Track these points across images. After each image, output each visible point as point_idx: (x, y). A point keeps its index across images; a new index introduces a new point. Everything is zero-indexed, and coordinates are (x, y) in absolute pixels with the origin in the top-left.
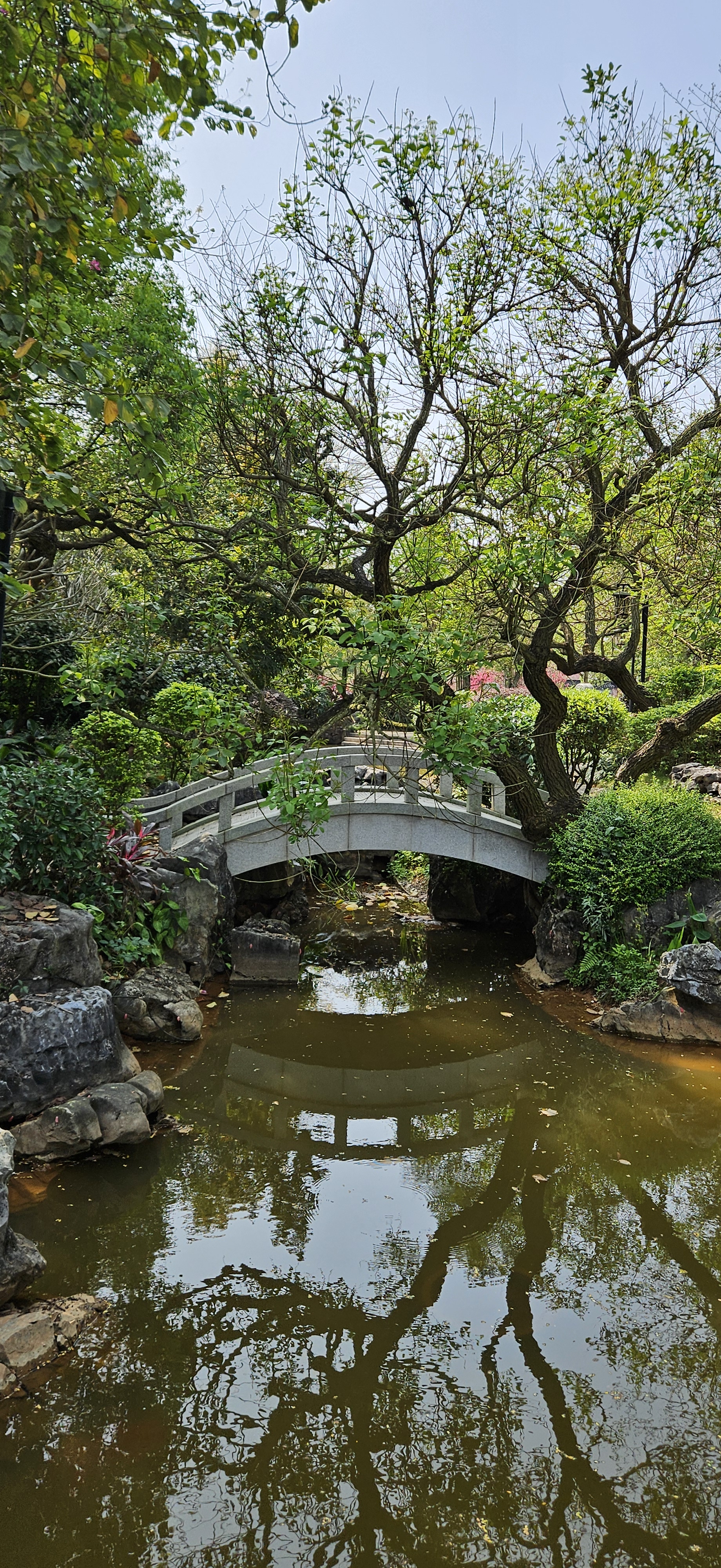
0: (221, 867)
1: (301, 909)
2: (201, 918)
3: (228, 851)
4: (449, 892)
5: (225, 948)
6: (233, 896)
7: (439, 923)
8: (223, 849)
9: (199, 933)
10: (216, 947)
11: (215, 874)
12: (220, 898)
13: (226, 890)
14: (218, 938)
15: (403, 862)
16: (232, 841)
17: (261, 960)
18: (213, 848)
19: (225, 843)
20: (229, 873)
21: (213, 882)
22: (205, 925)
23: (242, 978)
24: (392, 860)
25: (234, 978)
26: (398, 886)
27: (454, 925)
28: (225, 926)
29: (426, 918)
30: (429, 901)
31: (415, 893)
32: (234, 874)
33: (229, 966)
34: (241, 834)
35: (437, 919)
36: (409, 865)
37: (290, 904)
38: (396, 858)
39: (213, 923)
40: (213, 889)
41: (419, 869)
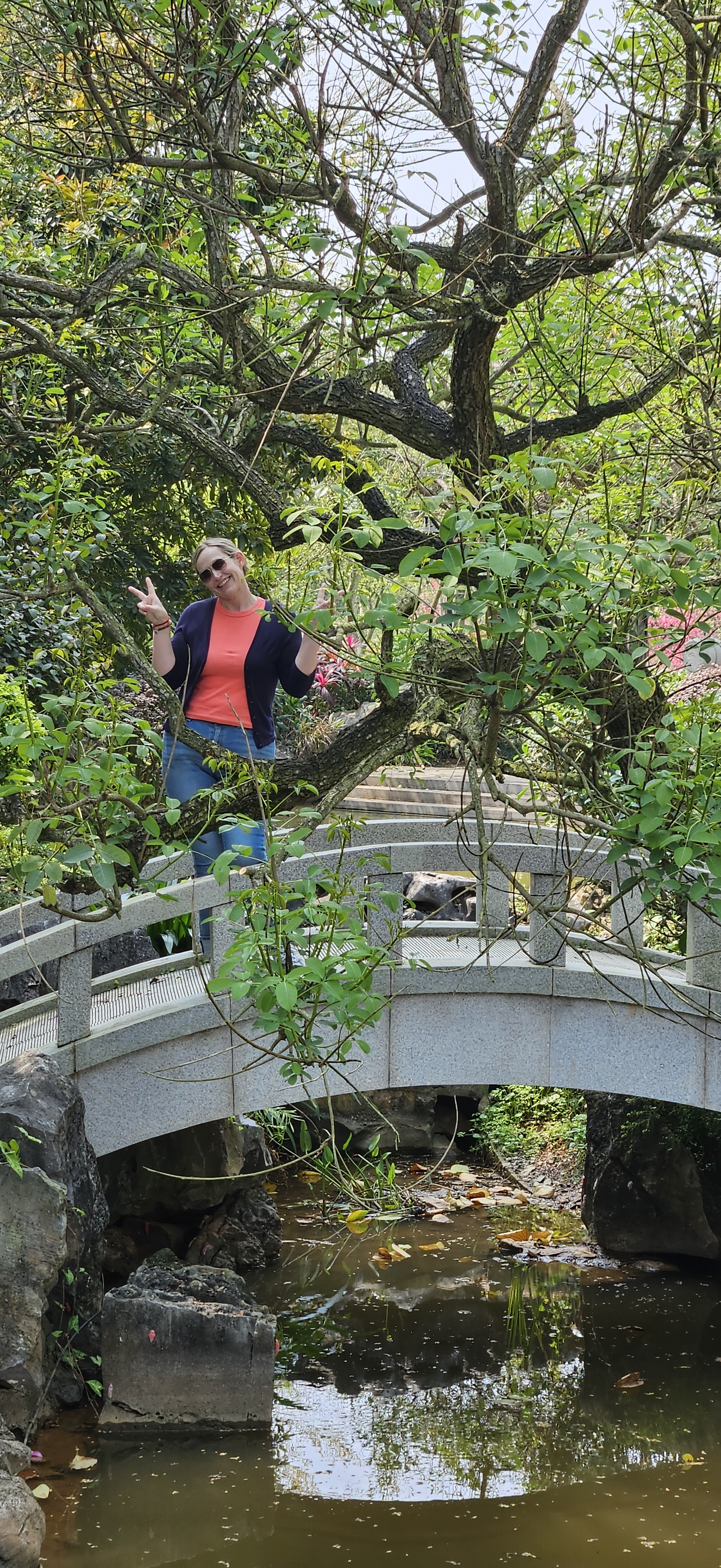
0: (70, 1136)
1: (263, 1237)
2: (23, 1267)
3: (85, 1093)
4: (638, 1182)
5: (83, 1342)
6: (101, 1207)
7: (614, 1264)
8: (75, 1091)
9: (21, 1306)
10: (62, 1340)
11: (57, 1156)
12: (71, 1215)
13: (83, 1194)
14: (69, 1314)
15: (511, 1111)
16: (92, 1068)
17: (178, 1369)
18: (49, 1089)
19: (75, 1074)
20: (90, 1150)
21: (53, 1175)
22: (34, 1285)
23: (130, 1419)
24: (483, 1105)
25: (109, 1417)
26: (501, 1170)
27: (652, 1267)
28: (81, 1285)
29: (580, 1251)
30: (586, 1209)
31: (545, 1189)
32: (101, 1151)
33: (96, 1386)
34: (114, 1051)
35: (608, 1253)
36: (527, 1116)
37: (234, 1225)
38: (494, 1101)
39: (54, 1281)
40: (55, 1193)
41: (553, 1128)
